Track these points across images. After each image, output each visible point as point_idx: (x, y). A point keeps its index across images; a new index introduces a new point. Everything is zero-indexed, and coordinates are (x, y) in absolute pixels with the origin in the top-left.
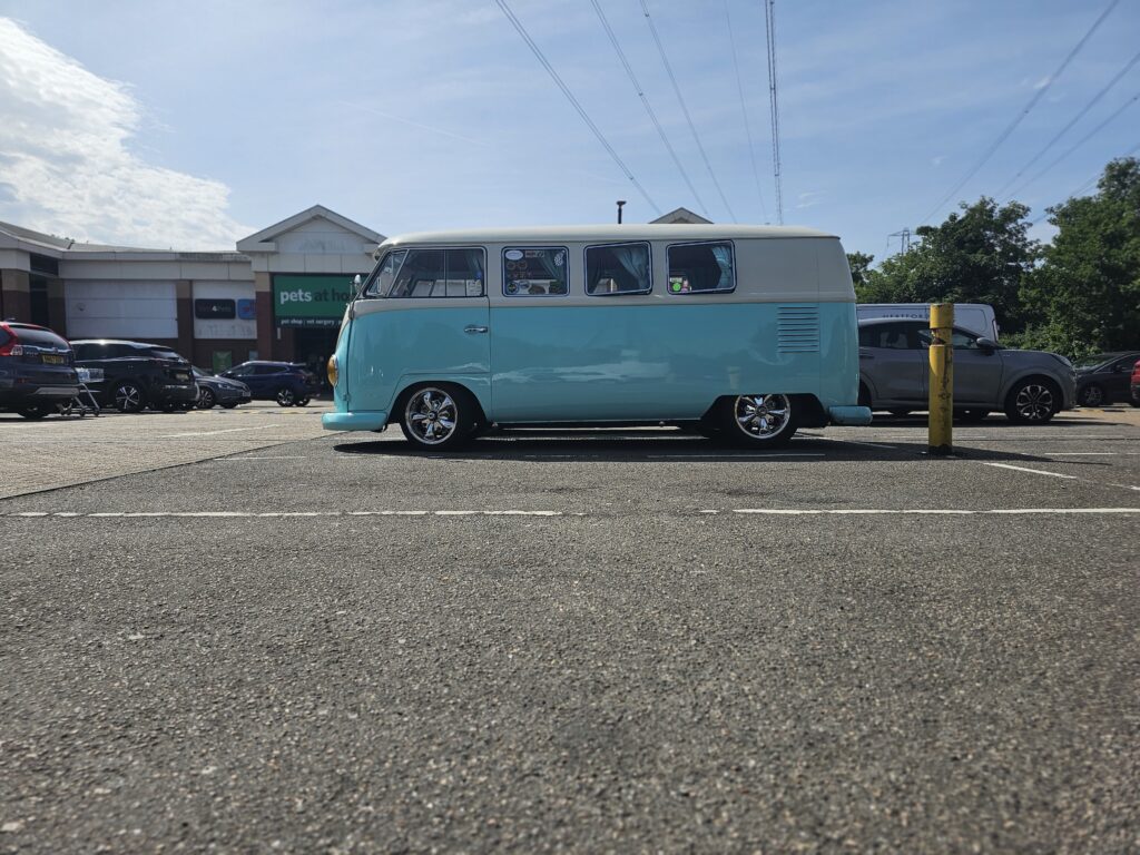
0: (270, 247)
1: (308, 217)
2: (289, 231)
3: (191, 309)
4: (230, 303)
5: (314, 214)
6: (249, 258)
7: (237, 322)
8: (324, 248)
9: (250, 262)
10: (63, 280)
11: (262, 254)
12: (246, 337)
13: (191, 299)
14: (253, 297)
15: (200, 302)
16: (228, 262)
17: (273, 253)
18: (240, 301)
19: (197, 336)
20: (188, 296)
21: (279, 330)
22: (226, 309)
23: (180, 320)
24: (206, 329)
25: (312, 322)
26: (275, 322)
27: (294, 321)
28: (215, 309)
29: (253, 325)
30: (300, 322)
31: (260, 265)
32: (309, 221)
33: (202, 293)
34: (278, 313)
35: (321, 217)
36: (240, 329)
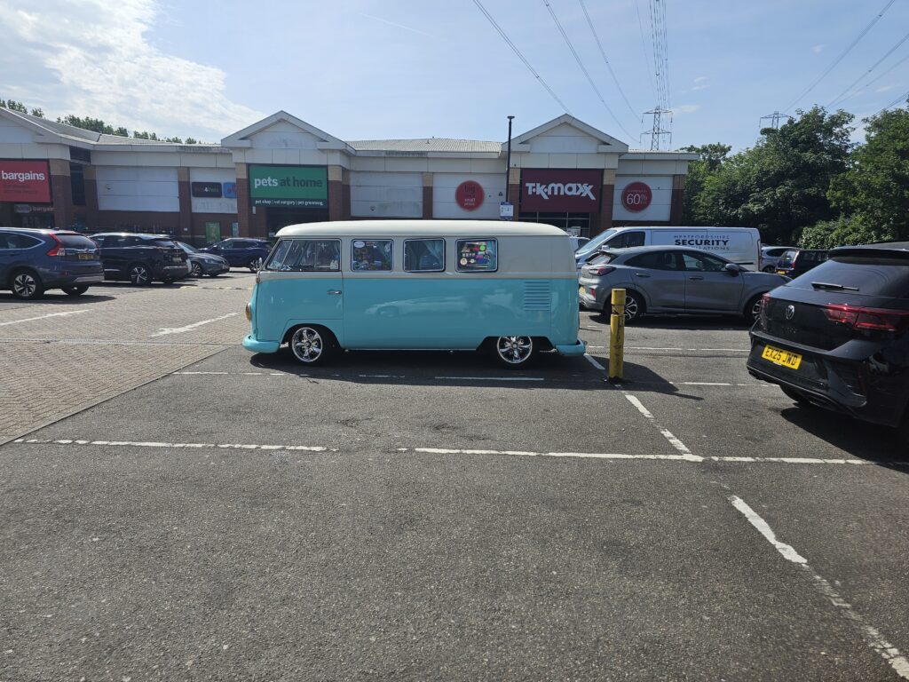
0: (246, 143)
1: (275, 120)
2: (261, 131)
3: (190, 190)
4: (218, 185)
5: (279, 118)
6: (231, 151)
7: (223, 200)
8: (286, 145)
9: (231, 154)
10: (95, 166)
11: (240, 149)
12: (230, 212)
13: (189, 182)
14: (235, 181)
15: (194, 184)
16: (216, 154)
17: (249, 148)
18: (225, 184)
19: (194, 210)
20: (186, 180)
21: (254, 208)
22: (214, 190)
23: (181, 197)
24: (201, 205)
25: (278, 202)
26: (251, 202)
27: (266, 202)
28: (206, 190)
29: (234, 202)
30: (269, 202)
31: (239, 158)
32: (276, 123)
33: (197, 177)
34: (253, 195)
35: (284, 120)
36: (227, 206)
